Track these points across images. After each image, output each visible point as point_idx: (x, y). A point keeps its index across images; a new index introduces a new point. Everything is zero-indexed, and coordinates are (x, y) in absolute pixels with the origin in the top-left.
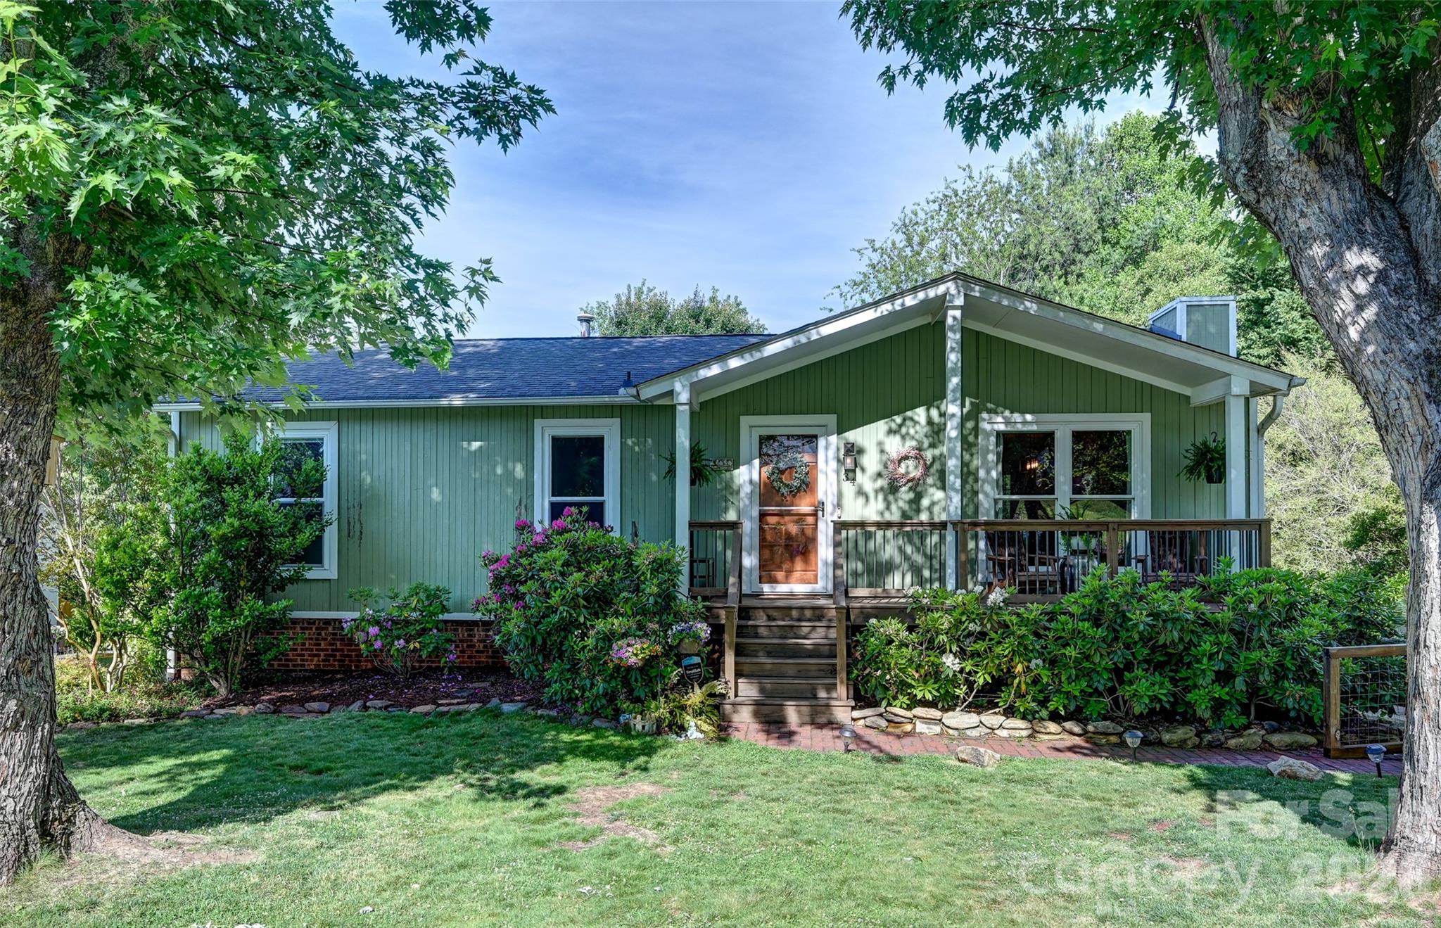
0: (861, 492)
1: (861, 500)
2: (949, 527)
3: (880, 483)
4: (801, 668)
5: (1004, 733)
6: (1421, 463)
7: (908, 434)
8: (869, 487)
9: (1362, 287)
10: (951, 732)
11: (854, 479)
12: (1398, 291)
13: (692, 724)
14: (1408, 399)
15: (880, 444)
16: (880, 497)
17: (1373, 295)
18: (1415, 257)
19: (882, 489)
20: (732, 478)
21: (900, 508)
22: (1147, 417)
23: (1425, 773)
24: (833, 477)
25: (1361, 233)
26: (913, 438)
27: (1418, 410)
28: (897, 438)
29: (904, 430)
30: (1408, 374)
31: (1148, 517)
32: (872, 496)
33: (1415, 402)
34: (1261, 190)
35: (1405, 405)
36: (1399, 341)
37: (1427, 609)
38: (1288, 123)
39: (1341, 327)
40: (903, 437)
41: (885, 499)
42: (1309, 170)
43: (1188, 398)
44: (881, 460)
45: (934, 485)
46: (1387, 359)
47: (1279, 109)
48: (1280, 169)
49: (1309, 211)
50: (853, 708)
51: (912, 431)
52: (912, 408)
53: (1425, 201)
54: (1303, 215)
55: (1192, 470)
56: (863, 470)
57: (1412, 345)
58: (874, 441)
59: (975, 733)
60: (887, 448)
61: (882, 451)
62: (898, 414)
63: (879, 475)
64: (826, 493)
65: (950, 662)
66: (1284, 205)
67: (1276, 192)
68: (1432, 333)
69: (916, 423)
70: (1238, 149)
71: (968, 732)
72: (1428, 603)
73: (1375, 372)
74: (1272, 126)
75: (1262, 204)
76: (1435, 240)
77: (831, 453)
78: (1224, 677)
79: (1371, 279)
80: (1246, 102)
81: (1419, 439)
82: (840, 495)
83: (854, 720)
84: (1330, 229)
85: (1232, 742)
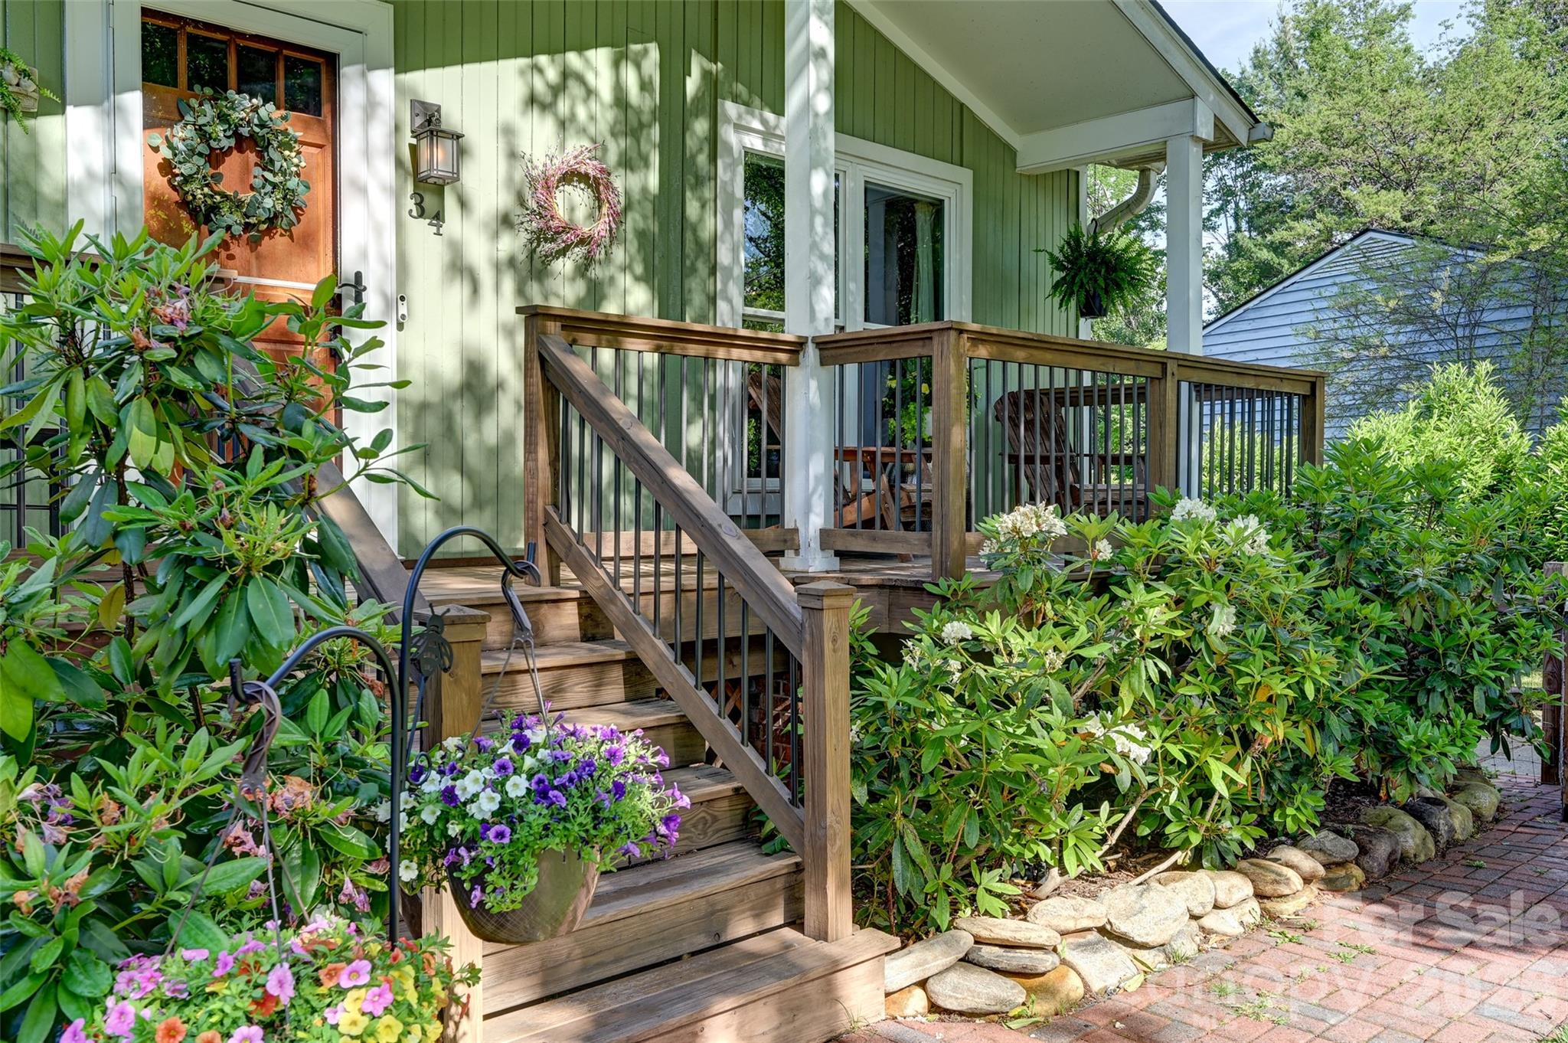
0: (459, 268)
1: (459, 292)
3: (507, 242)
7: (573, 117)
8: (480, 251)
11: (438, 217)
15: (508, 132)
16: (508, 284)
19: (512, 262)
20: (34, 157)
24: (384, 208)
26: (584, 131)
28: (548, 122)
29: (563, 107)
32: (486, 277)
40: (563, 125)
44: (510, 180)
45: (625, 268)
51: (582, 113)
52: (581, 49)
56: (463, 203)
60: (524, 146)
61: (513, 155)
62: (550, 52)
63: (506, 221)
64: (364, 255)
69: (590, 93)
77: (380, 133)
82: (403, 267)
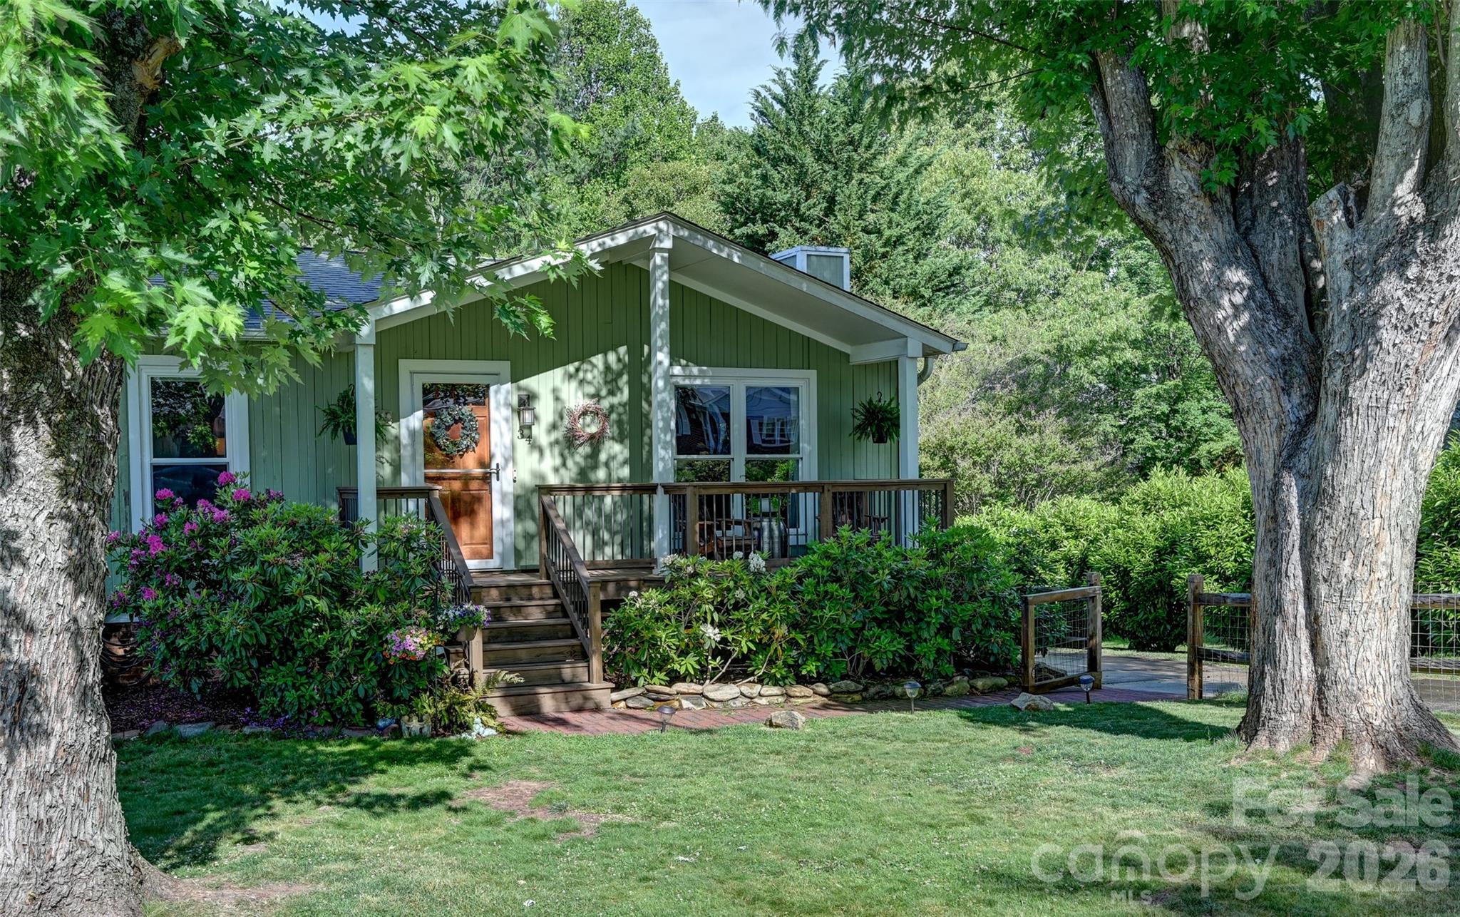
0: (535, 446)
2: (660, 490)
3: (554, 435)
4: (538, 652)
5: (764, 701)
6: (1275, 439)
8: (543, 439)
9: (1238, 299)
10: (715, 704)
11: (529, 436)
12: (1261, 307)
13: (478, 720)
14: (1270, 391)
15: (555, 391)
16: (556, 450)
17: (1246, 305)
18: (1265, 281)
19: (557, 442)
21: (576, 463)
22: (813, 374)
23: (1285, 670)
25: (1237, 258)
27: (1276, 400)
28: (574, 384)
29: (581, 375)
30: (1270, 371)
31: (814, 478)
32: (547, 449)
33: (1274, 393)
34: (1161, 214)
35: (1267, 395)
36: (1264, 346)
37: (1289, 549)
38: (1192, 164)
39: (1220, 330)
40: (581, 382)
41: (562, 455)
42: (1204, 204)
43: (848, 356)
44: (556, 409)
46: (1256, 359)
47: (1184, 152)
48: (1182, 200)
49: (1201, 237)
50: (613, 690)
53: (1271, 238)
54: (1196, 239)
55: (861, 430)
56: (538, 422)
57: (1273, 350)
58: (550, 386)
59: (738, 703)
60: (564, 395)
61: (557, 399)
63: (554, 425)
65: (711, 634)
66: (1181, 229)
67: (1175, 217)
68: (1285, 341)
70: (1135, 174)
71: (731, 703)
72: (1290, 544)
73: (1246, 368)
74: (1177, 164)
75: (1160, 225)
76: (1280, 270)
78: (945, 629)
79: (1245, 293)
80: (1142, 135)
81: (1275, 421)
83: (613, 703)
84: (1218, 253)
85: (949, 690)
